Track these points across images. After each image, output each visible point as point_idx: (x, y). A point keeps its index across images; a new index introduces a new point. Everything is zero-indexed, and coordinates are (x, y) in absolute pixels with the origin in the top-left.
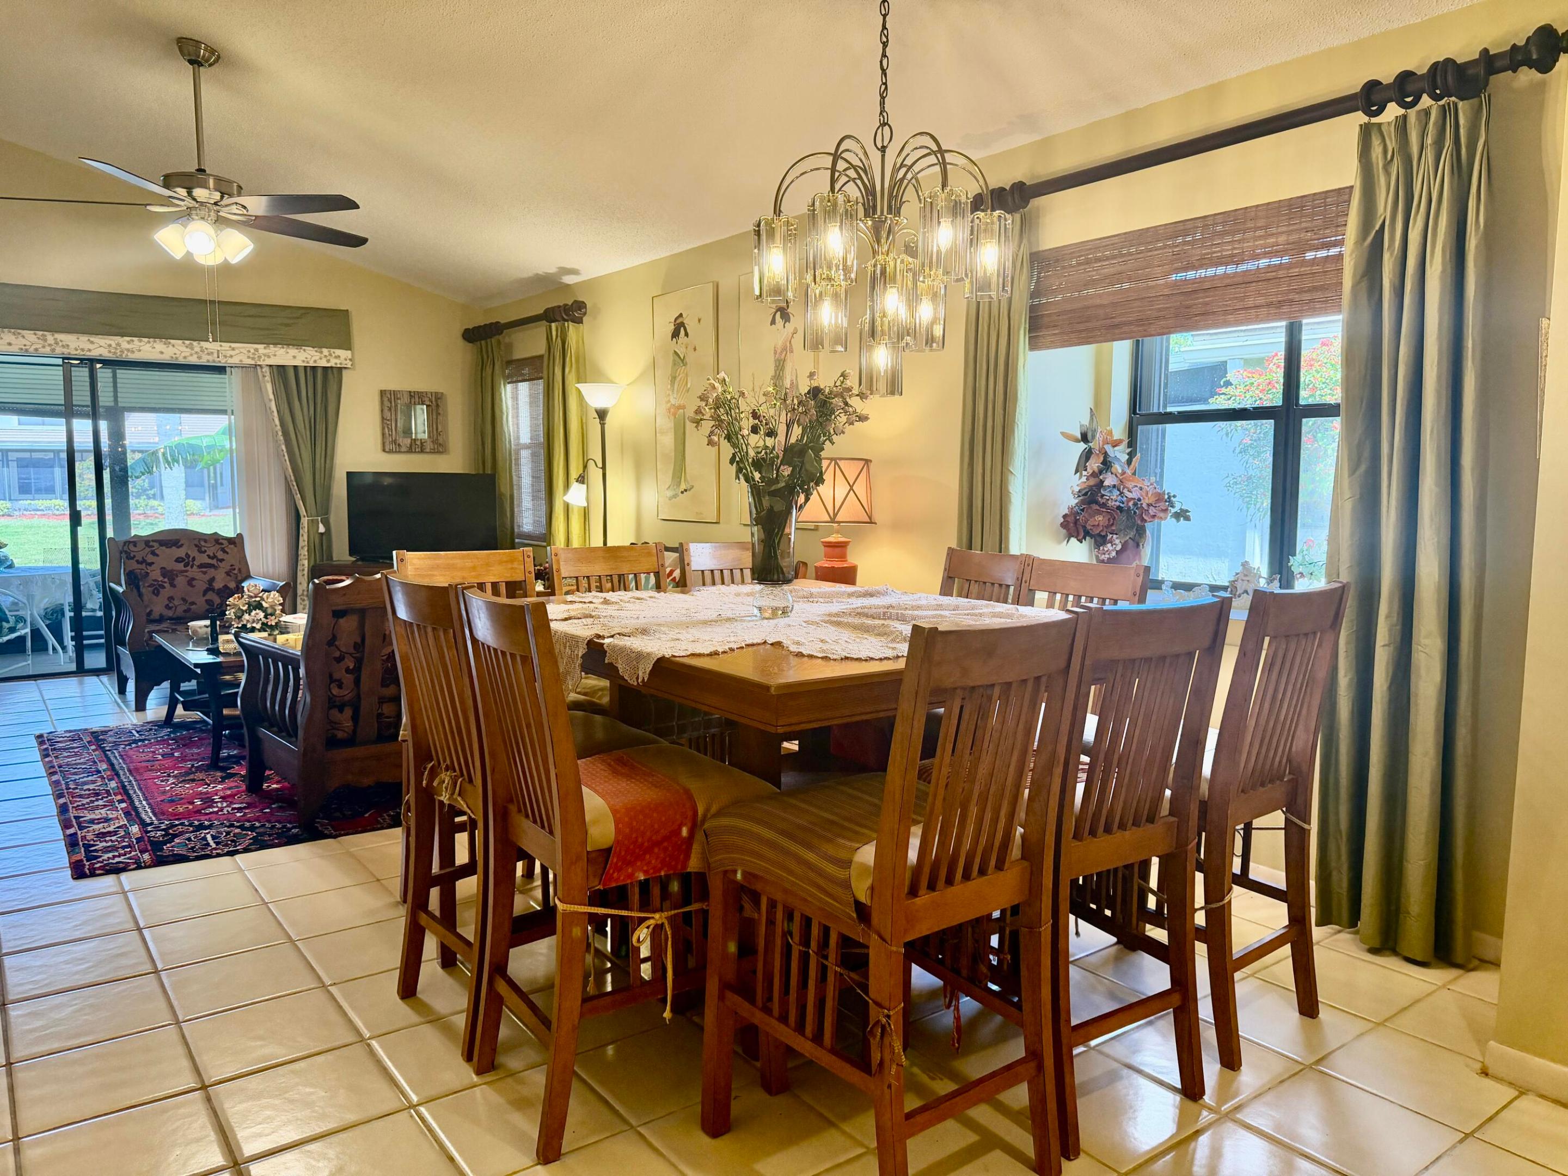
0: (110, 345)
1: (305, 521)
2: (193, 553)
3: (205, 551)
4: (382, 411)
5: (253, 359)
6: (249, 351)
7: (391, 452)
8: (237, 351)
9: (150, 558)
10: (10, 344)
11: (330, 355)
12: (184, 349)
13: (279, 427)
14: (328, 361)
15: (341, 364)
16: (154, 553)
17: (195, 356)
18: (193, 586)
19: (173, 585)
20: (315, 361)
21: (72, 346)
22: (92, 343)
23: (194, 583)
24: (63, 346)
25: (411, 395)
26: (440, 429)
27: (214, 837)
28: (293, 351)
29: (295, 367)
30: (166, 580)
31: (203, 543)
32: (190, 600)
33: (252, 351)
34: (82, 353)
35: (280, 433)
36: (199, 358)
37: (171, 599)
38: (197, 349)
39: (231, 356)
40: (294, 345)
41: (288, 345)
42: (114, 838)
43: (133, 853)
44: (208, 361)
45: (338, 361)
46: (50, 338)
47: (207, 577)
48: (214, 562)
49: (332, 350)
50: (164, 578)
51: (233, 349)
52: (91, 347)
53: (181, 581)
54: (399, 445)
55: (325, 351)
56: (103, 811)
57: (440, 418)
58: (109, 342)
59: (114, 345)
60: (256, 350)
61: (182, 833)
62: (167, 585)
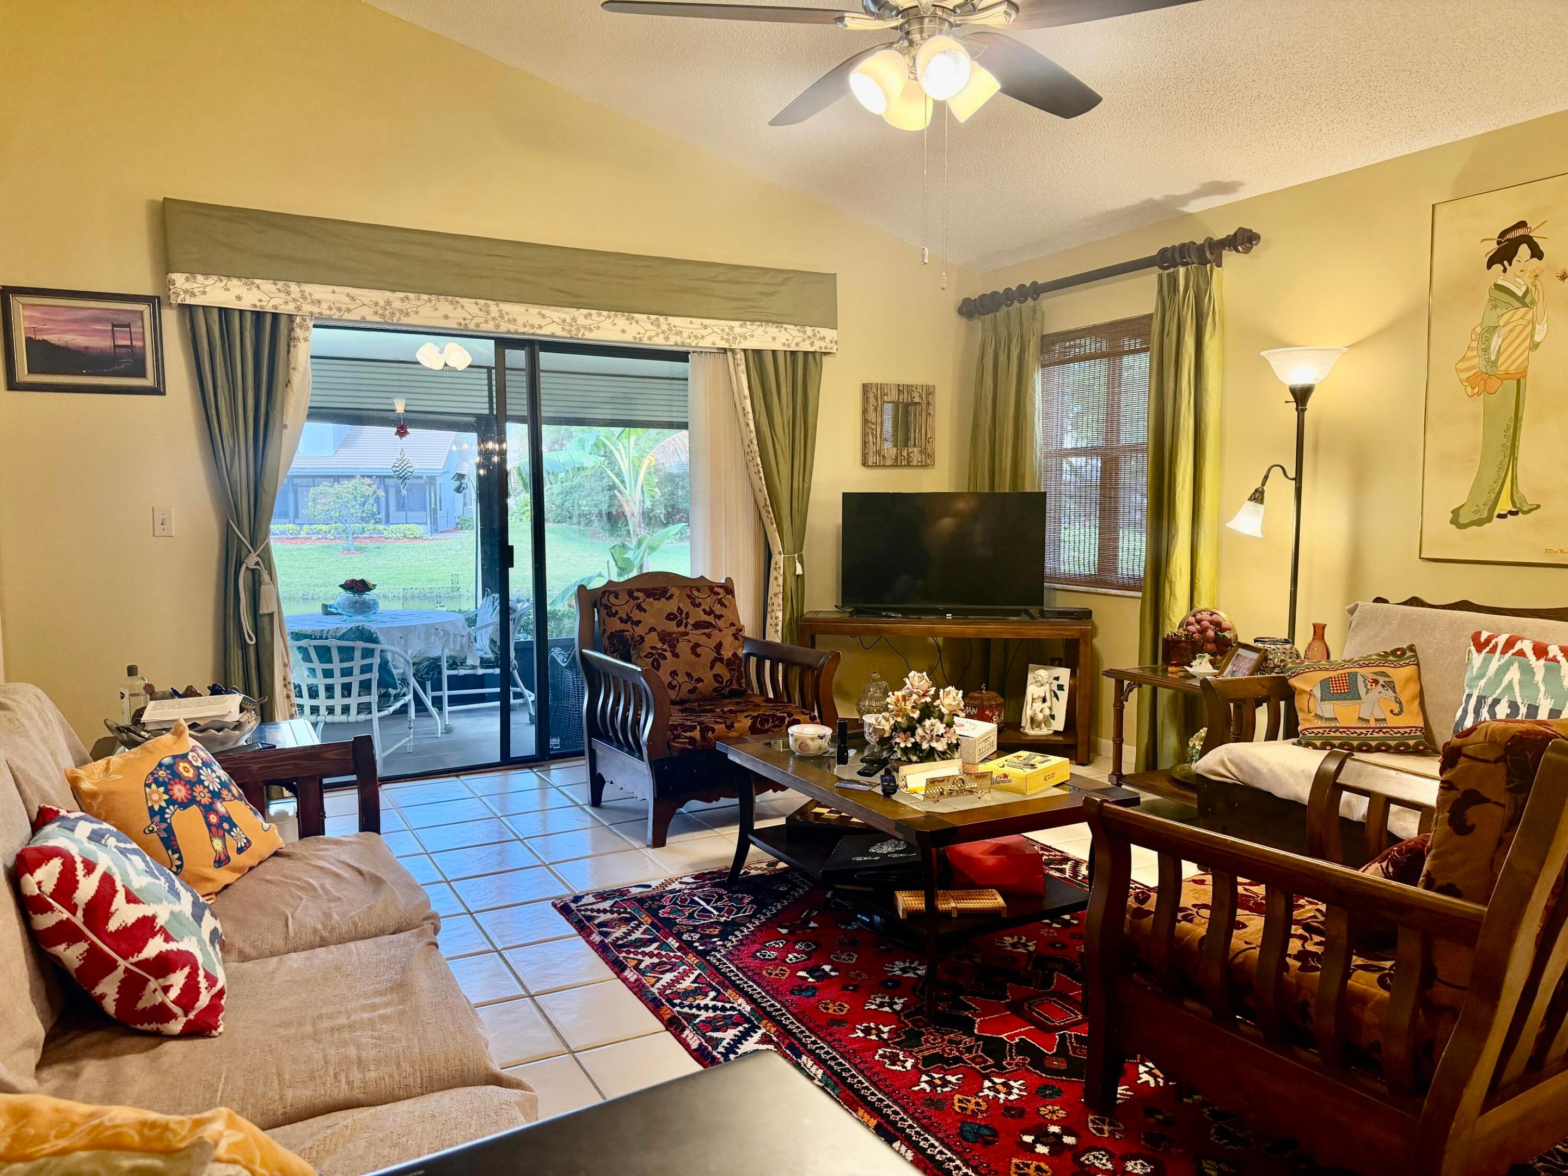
0: (564, 321)
1: (779, 559)
2: (686, 606)
3: (700, 605)
4: (865, 411)
5: (728, 340)
6: (723, 330)
7: (875, 466)
8: (709, 331)
9: (636, 615)
10: (446, 317)
11: (814, 335)
12: (649, 326)
13: (754, 434)
14: (812, 344)
15: (826, 348)
16: (640, 607)
17: (662, 336)
18: (698, 656)
19: (676, 656)
20: (797, 344)
21: (521, 320)
22: (543, 316)
23: (699, 650)
24: (509, 320)
25: (899, 390)
26: (929, 436)
28: (772, 330)
29: (774, 352)
30: (666, 647)
31: (695, 593)
32: (696, 676)
33: (727, 330)
34: (531, 331)
35: (755, 442)
36: (667, 339)
37: (674, 674)
38: (664, 327)
39: (703, 337)
40: (774, 322)
41: (767, 322)
44: (676, 345)
45: (823, 344)
46: (493, 307)
47: (713, 642)
48: (711, 619)
49: (817, 329)
50: (664, 643)
51: (705, 327)
52: (543, 322)
53: (683, 647)
54: (884, 456)
55: (809, 330)
57: (930, 420)
58: (563, 316)
59: (568, 321)
60: (732, 328)
62: (668, 654)
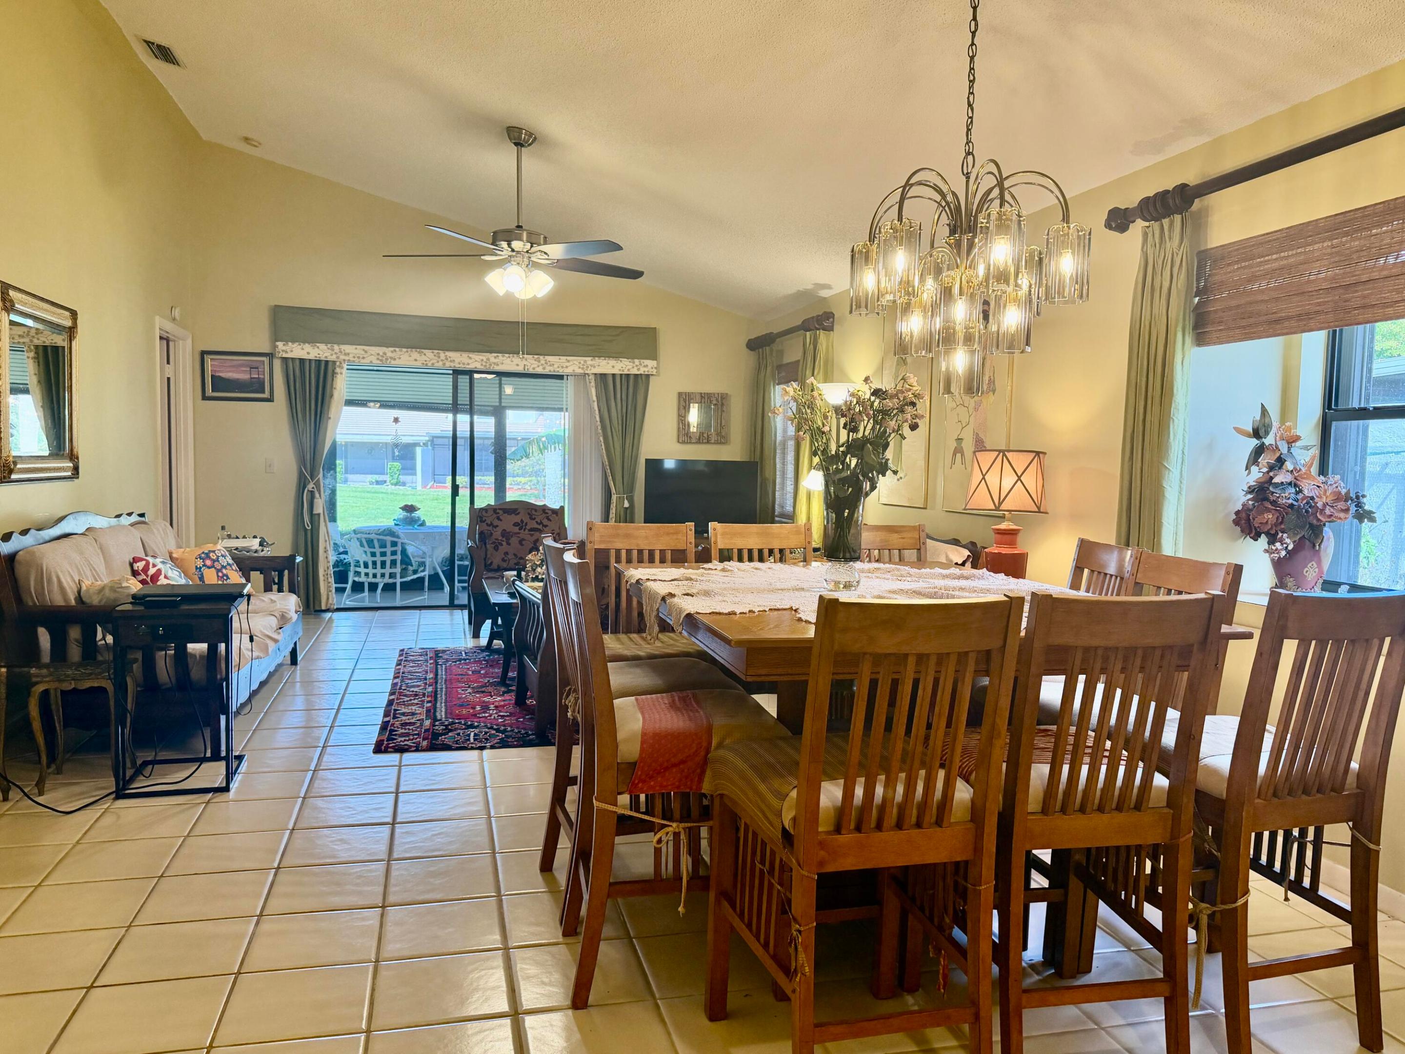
0: (482, 360)
1: (614, 497)
2: (526, 519)
3: (535, 519)
4: (679, 409)
5: (583, 369)
6: (580, 363)
7: (684, 442)
8: (571, 363)
9: (496, 522)
10: (416, 360)
11: (641, 364)
12: (534, 362)
13: (599, 423)
14: (638, 370)
15: (648, 371)
16: (498, 519)
17: (541, 367)
18: (522, 545)
19: (508, 544)
20: (629, 370)
21: (457, 361)
22: (470, 358)
23: (524, 542)
24: (451, 361)
25: (701, 396)
26: (723, 424)
27: (475, 735)
28: (612, 362)
29: (614, 375)
30: (504, 539)
31: (533, 512)
32: (519, 556)
33: (582, 362)
34: (463, 366)
35: (599, 428)
36: (544, 368)
37: (506, 553)
38: (543, 362)
39: (567, 367)
40: (613, 357)
41: (609, 357)
42: (411, 728)
43: (418, 740)
44: (550, 371)
45: (646, 369)
46: (442, 355)
47: (534, 538)
48: (540, 527)
49: (642, 361)
50: (503, 537)
51: (568, 361)
52: (470, 361)
53: (514, 540)
54: (690, 437)
55: (637, 361)
56: (414, 708)
57: (724, 414)
58: (481, 358)
59: (485, 360)
60: (585, 361)
61: (456, 729)
62: (504, 543)
